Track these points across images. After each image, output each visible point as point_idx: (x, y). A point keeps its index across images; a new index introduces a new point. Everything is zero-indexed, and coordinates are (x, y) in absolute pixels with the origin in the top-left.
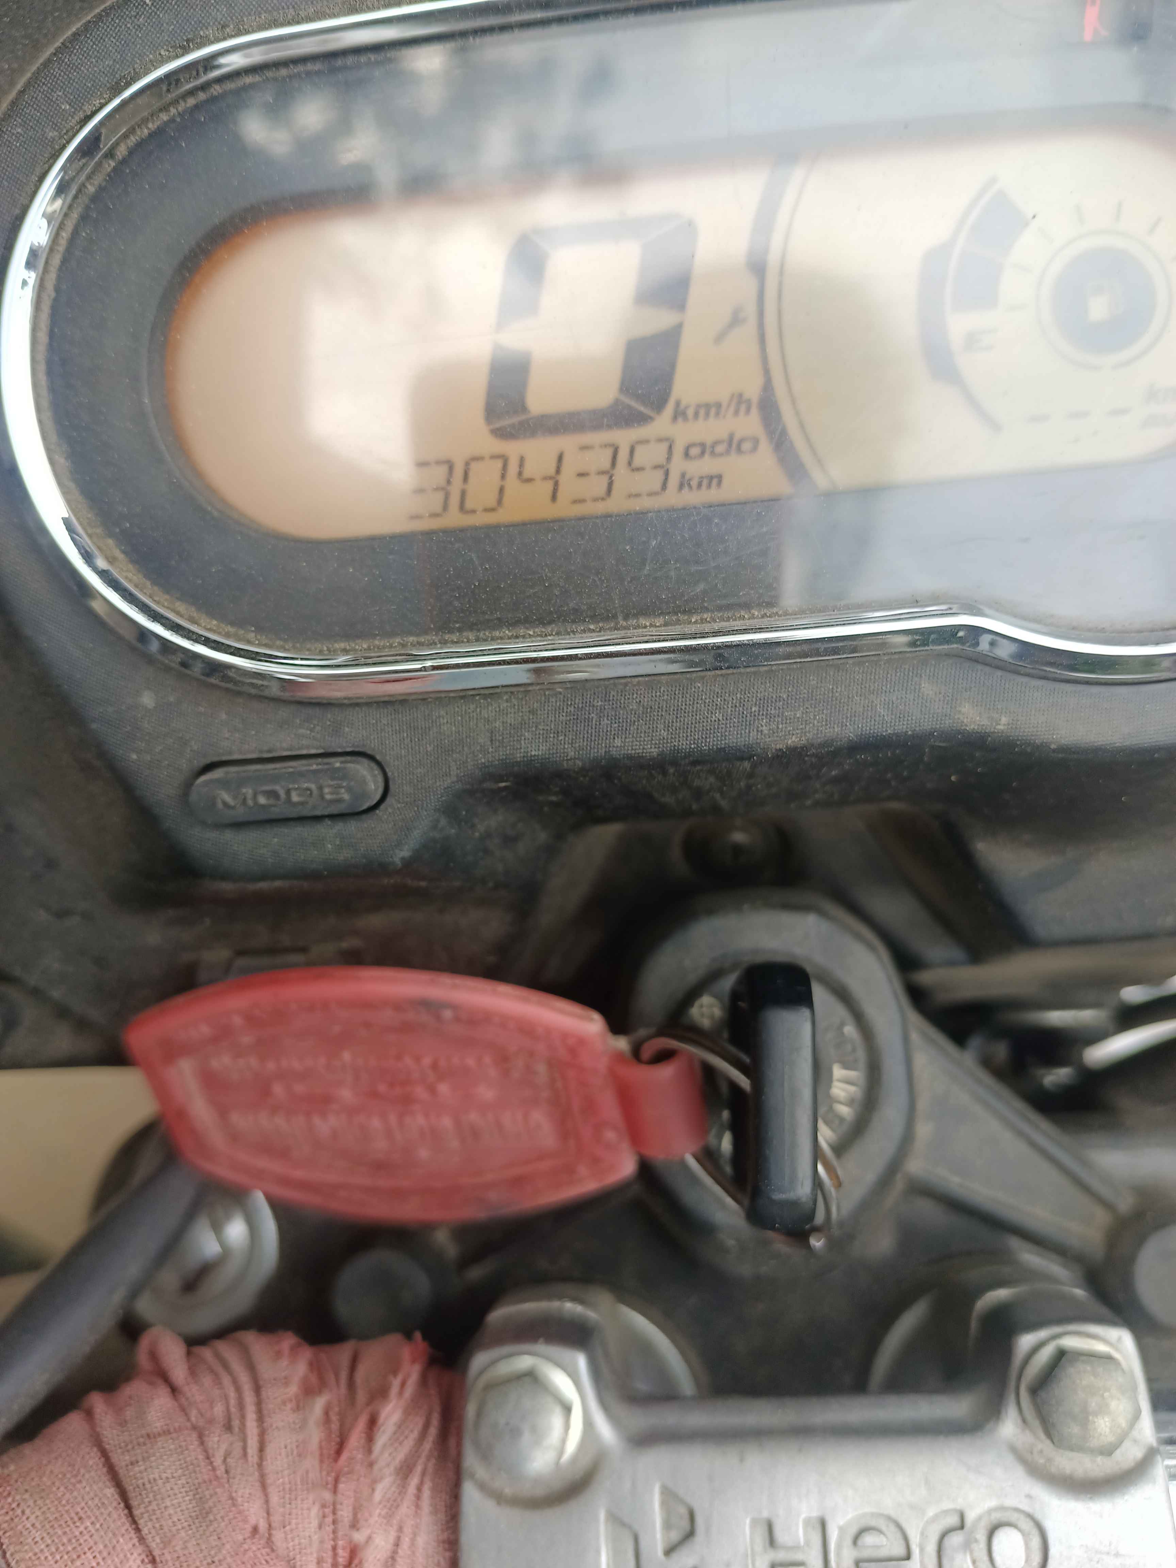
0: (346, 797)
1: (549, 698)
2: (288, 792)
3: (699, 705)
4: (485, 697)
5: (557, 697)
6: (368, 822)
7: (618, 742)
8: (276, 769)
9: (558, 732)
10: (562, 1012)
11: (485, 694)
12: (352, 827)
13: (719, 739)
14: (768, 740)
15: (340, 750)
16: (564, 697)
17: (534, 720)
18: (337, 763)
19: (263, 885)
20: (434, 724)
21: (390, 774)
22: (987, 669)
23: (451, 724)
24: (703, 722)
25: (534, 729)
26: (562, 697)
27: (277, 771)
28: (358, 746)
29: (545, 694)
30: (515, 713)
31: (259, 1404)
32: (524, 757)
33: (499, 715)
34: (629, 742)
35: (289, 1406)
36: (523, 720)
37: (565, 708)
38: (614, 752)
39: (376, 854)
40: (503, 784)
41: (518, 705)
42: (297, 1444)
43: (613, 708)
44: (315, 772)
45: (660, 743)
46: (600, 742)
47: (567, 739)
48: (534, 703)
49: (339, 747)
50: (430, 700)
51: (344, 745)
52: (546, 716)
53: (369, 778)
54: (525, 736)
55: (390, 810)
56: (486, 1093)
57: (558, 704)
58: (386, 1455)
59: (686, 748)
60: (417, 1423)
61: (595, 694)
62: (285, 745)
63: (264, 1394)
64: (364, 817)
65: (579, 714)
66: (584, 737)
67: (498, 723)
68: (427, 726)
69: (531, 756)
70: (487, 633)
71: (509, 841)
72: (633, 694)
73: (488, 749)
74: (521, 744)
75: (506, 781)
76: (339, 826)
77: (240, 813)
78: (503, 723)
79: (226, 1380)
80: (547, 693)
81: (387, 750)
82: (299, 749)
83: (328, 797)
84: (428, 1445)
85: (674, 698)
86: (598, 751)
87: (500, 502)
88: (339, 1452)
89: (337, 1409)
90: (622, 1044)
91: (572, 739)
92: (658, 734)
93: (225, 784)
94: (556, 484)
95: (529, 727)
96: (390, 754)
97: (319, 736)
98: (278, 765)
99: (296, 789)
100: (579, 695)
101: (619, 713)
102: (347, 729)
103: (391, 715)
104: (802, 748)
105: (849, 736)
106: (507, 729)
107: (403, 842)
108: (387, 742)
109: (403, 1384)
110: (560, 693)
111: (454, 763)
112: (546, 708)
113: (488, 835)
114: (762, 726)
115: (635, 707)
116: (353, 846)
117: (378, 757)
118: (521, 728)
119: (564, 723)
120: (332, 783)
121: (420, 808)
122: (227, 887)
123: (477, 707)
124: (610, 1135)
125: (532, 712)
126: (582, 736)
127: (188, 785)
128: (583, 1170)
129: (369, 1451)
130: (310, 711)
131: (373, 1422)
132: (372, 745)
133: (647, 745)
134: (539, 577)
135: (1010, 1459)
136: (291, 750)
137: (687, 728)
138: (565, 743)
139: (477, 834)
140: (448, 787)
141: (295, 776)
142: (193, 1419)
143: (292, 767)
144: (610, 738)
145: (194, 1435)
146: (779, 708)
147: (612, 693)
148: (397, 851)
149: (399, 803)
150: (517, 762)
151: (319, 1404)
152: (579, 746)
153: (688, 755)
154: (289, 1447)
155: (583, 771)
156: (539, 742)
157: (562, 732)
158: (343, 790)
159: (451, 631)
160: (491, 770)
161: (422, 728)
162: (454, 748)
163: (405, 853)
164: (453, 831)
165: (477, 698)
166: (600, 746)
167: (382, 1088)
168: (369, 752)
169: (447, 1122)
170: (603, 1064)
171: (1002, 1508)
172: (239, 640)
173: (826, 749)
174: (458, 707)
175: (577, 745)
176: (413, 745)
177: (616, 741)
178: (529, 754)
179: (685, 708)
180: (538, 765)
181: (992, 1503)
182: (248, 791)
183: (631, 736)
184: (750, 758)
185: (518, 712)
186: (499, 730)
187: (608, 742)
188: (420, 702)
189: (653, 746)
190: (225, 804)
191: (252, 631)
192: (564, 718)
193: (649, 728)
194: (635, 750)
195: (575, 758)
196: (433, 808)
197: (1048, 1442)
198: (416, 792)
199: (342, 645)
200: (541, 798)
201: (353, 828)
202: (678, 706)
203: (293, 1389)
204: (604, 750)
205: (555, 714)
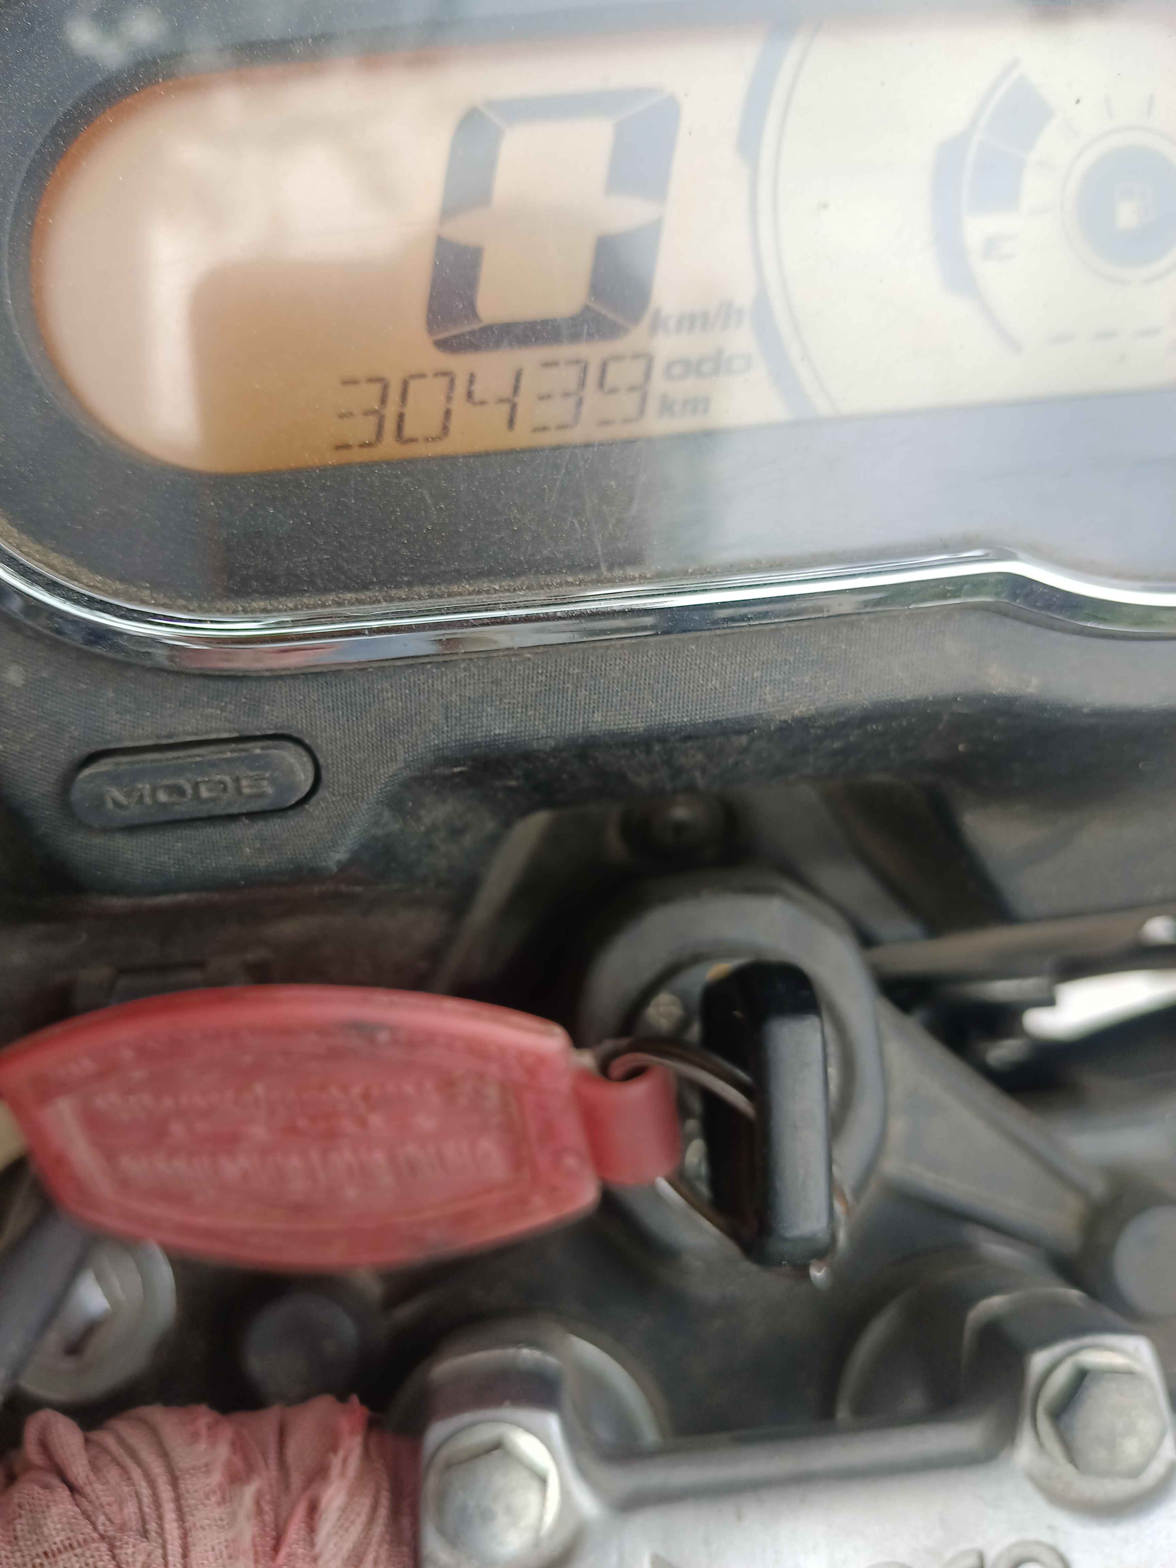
0: (270, 790)
1: (515, 666)
2: (196, 786)
3: (692, 672)
4: (438, 665)
5: (524, 664)
6: (294, 821)
7: (598, 717)
8: (178, 758)
9: (527, 706)
10: (518, 1027)
11: (439, 662)
12: (275, 827)
13: (716, 710)
14: (772, 710)
15: (258, 733)
16: (534, 663)
17: (498, 693)
18: (257, 749)
19: (164, 900)
20: (376, 700)
21: (321, 761)
22: (1017, 624)
23: (397, 699)
24: (697, 690)
25: (498, 703)
26: (531, 663)
27: (180, 761)
28: (281, 728)
29: (511, 661)
30: (475, 683)
31: (177, 1498)
32: (486, 736)
33: (456, 686)
34: (611, 716)
35: (214, 1499)
36: (483, 692)
37: (535, 677)
38: (594, 729)
39: (306, 858)
40: (457, 770)
41: (479, 675)
42: (226, 1544)
43: (591, 676)
44: (227, 761)
45: (647, 717)
46: (577, 717)
47: (537, 714)
48: (497, 672)
49: (259, 730)
50: (370, 670)
51: (264, 726)
52: (512, 687)
53: (297, 767)
54: (487, 711)
55: (323, 805)
56: (426, 1123)
57: (527, 672)
58: (331, 1546)
59: (678, 722)
60: (365, 1503)
61: (570, 660)
62: (188, 728)
63: (182, 1487)
64: (290, 813)
65: (552, 684)
66: (557, 711)
67: (454, 696)
68: (367, 702)
69: (495, 735)
70: (443, 589)
71: (456, 833)
72: (616, 659)
73: (443, 728)
74: (482, 722)
75: (463, 765)
76: (260, 826)
77: (134, 813)
78: (460, 696)
79: (136, 1473)
80: (513, 659)
81: (319, 732)
82: (207, 732)
83: (246, 791)
84: (379, 1529)
85: (664, 663)
86: (574, 728)
87: (445, 429)
88: (276, 1549)
89: (268, 1497)
90: (586, 1060)
91: (544, 714)
92: (645, 706)
93: (115, 779)
94: (514, 407)
95: (492, 700)
96: (322, 737)
97: (231, 717)
98: (181, 753)
99: (205, 782)
100: (552, 662)
101: (600, 682)
102: (267, 707)
103: (322, 688)
104: (809, 719)
105: (864, 703)
106: (465, 704)
107: (339, 842)
108: (318, 723)
109: (345, 1461)
110: (529, 659)
111: (401, 746)
112: (512, 677)
113: (434, 828)
114: (765, 694)
115: (618, 675)
116: (276, 849)
117: (307, 741)
118: (483, 702)
119: (534, 695)
120: (251, 774)
121: (359, 801)
122: (117, 903)
123: (428, 678)
124: (571, 1161)
125: (496, 682)
126: (555, 711)
127: (67, 780)
128: (538, 1201)
129: (312, 1544)
130: (220, 685)
131: (313, 1509)
132: (299, 725)
133: (632, 719)
134: (506, 520)
135: (1029, 1489)
136: (196, 734)
137: (679, 698)
138: (535, 719)
139: (423, 828)
140: (394, 775)
141: (201, 768)
142: (101, 1528)
143: (199, 756)
144: (589, 712)
145: (104, 1547)
146: (784, 672)
147: (591, 658)
148: (332, 854)
149: (334, 795)
150: (477, 742)
151: (249, 1492)
152: (552, 722)
153: (679, 730)
154: (217, 1548)
155: (556, 751)
156: (504, 718)
157: (531, 706)
158: (265, 783)
159: (398, 586)
160: (447, 753)
161: (361, 704)
162: (401, 728)
163: (340, 855)
164: (398, 826)
165: (429, 666)
166: (576, 722)
167: (302, 1123)
168: (295, 735)
169: (379, 1157)
170: (564, 1085)
171: (1023, 1544)
172: (130, 600)
173: (836, 720)
174: (405, 678)
175: (550, 721)
176: (351, 726)
177: (595, 715)
178: (492, 734)
179: (677, 675)
180: (503, 746)
181: (1012, 1538)
182: (145, 787)
183: (613, 709)
184: (749, 731)
185: (479, 683)
186: (456, 705)
187: (586, 716)
188: (358, 672)
189: (639, 720)
190: (116, 803)
191: (147, 588)
192: (534, 690)
193: (635, 699)
194: (619, 724)
195: (547, 737)
196: (375, 800)
197: (1070, 1468)
198: (355, 782)
199: (262, 604)
200: (498, 784)
201: (277, 827)
202: (668, 672)
203: (217, 1477)
204: (581, 726)
205: (523, 684)
